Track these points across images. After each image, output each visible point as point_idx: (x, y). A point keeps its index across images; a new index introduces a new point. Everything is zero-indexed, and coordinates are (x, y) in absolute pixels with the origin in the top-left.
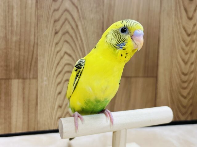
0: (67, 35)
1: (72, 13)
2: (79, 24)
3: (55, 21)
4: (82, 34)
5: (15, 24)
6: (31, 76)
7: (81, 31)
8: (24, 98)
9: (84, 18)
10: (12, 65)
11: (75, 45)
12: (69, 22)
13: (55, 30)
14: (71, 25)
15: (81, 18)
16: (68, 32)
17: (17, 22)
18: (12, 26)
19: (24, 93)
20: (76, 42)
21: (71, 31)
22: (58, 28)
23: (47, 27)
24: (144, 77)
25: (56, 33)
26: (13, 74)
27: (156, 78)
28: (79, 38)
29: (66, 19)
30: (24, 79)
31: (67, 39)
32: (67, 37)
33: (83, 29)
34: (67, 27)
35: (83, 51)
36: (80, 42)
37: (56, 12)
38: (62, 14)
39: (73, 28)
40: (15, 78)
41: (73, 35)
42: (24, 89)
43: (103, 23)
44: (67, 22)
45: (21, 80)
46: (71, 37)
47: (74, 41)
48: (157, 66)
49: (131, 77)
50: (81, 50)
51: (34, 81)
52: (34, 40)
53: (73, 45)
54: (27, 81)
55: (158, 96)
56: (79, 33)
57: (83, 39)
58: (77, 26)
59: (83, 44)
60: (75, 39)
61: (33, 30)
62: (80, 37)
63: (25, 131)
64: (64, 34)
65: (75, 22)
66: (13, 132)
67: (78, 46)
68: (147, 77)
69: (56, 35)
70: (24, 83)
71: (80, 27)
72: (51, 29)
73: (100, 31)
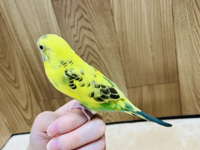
1: (92, 47)
2: (99, 53)
3: (82, 56)
4: (104, 60)
7: (103, 58)
9: (103, 48)
12: (92, 54)
14: (93, 56)
15: (100, 49)
20: (101, 67)
21: (95, 60)
24: (166, 83)
27: (178, 82)
28: (102, 64)
29: (89, 53)
33: (104, 57)
34: (91, 58)
35: (107, 72)
36: (103, 66)
37: (80, 50)
38: (85, 50)
41: (97, 62)
43: (119, 48)
44: (90, 55)
48: (178, 72)
49: (153, 85)
50: (106, 72)
55: (182, 96)
56: (102, 60)
57: (106, 63)
58: (98, 55)
59: (106, 67)
60: (99, 65)
62: (103, 62)
65: (96, 53)
67: (102, 69)
68: (169, 82)
71: (101, 56)
73: (118, 55)
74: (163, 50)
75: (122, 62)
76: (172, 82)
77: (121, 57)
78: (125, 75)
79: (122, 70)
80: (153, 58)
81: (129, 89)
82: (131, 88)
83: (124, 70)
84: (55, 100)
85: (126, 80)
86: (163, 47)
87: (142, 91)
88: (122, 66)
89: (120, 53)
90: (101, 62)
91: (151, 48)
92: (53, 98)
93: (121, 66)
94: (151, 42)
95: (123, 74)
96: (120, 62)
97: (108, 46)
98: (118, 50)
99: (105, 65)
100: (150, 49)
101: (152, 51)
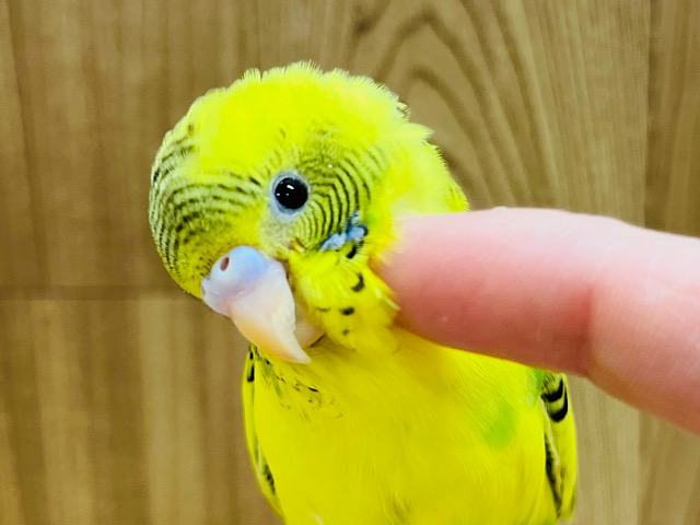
0: (427, 35)
11: (479, 92)
13: (358, 9)
16: (429, 18)
20: (486, 79)
21: (451, 12)
25: (363, 27)
28: (500, 51)
31: (426, 61)
32: (428, 50)
35: (526, 129)
36: (506, 70)
40: (152, 289)
41: (466, 34)
42: (201, 347)
46: (453, 44)
47: (470, 73)
50: (515, 127)
53: (465, 94)
56: (504, 21)
59: (524, 86)
60: (478, 60)
64: (408, 31)
67: (493, 97)
69: (366, 41)
70: (199, 316)
75: (653, 60)
77: (654, 18)
78: (654, 178)
79: (641, 135)
83: (653, 136)
84: (48, 307)
88: (652, 95)
90: (494, 33)
92: (40, 289)
93: (643, 98)
95: (641, 167)
99: (516, 62)
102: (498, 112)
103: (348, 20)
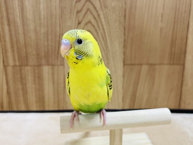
0: (89, 25)
1: (94, 3)
2: (101, 13)
3: (78, 12)
4: (104, 23)
5: (42, 17)
6: (59, 63)
7: (103, 20)
8: (53, 82)
9: (106, 7)
10: (43, 54)
11: (97, 33)
12: (91, 12)
13: (78, 20)
14: (93, 14)
15: (103, 7)
16: (90, 22)
17: (44, 15)
18: (40, 19)
19: (53, 78)
20: (99, 31)
21: (93, 21)
22: (81, 18)
23: (70, 18)
24: (170, 64)
25: (79, 23)
26: (43, 62)
27: (184, 65)
28: (101, 27)
29: (88, 10)
30: (53, 65)
32: (89, 27)
33: (105, 18)
34: (89, 17)
35: (105, 39)
36: (102, 30)
37: (78, 3)
38: (84, 5)
39: (95, 18)
40: (45, 65)
41: (95, 24)
42: (53, 74)
43: (125, 10)
44: (89, 12)
45: (50, 67)
46: (93, 26)
47: (96, 30)
48: (185, 53)
49: (155, 65)
50: (103, 39)
51: (61, 68)
52: (60, 31)
54: (56, 67)
55: (184, 83)
56: (101, 22)
57: (105, 27)
58: (99, 15)
59: (105, 33)
60: (97, 28)
61: (58, 21)
62: (102, 25)
63: (56, 109)
64: (86, 24)
65: (97, 11)
66: (47, 109)
67: (100, 34)
68: (173, 64)
69: (80, 25)
70: (53, 69)
71: (102, 16)
72: (74, 20)
73: (122, 19)
74: (175, 22)
75: (125, 28)
76: (177, 64)
77: (125, 22)
78: (125, 47)
79: (123, 40)
80: (161, 30)
81: (126, 66)
82: (128, 65)
83: (125, 40)
85: (124, 53)
86: (175, 18)
87: (140, 71)
88: (124, 34)
89: (125, 16)
90: (100, 24)
91: (162, 17)
93: (123, 34)
94: (164, 9)
95: (123, 45)
96: (123, 29)
97: (113, 5)
98: (124, 12)
99: (103, 29)
100: (160, 19)
101: (162, 20)
102: (100, 37)
103: (77, 22)
